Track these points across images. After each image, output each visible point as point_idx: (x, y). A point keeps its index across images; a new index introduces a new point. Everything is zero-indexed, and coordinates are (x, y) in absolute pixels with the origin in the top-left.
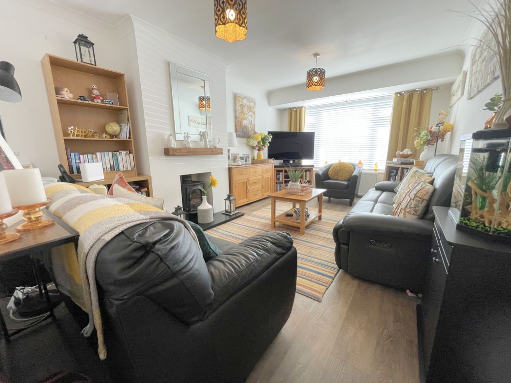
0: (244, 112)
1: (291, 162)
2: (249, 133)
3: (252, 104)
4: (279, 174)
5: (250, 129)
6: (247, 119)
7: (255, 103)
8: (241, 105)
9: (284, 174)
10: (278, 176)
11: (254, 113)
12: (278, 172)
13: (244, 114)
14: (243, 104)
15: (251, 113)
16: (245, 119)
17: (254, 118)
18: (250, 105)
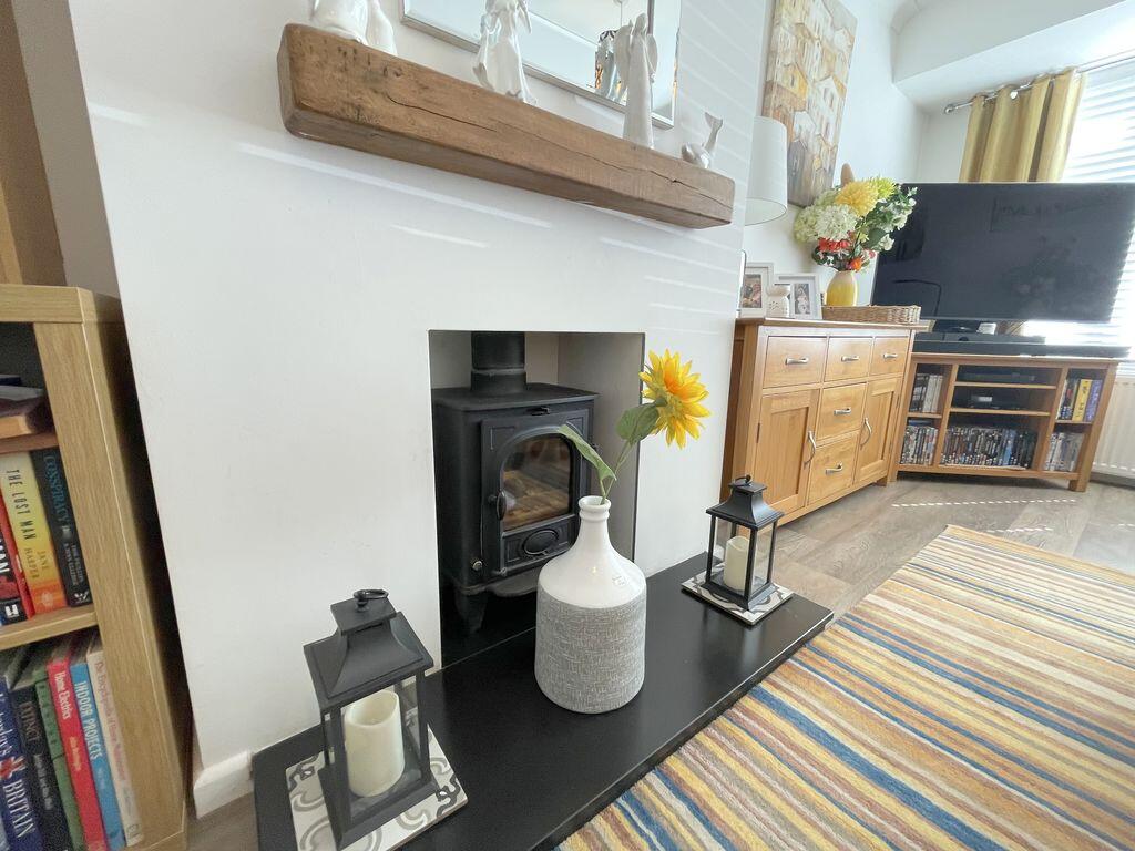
0: (807, 68)
1: (991, 329)
2: (808, 185)
3: (840, 39)
4: (924, 384)
5: (816, 165)
6: (815, 111)
7: (852, 40)
8: (800, 25)
9: (954, 383)
10: (917, 390)
11: (842, 89)
12: (924, 370)
13: (805, 77)
14: (810, 26)
15: (833, 89)
16: (806, 107)
17: (839, 117)
18: (831, 43)
